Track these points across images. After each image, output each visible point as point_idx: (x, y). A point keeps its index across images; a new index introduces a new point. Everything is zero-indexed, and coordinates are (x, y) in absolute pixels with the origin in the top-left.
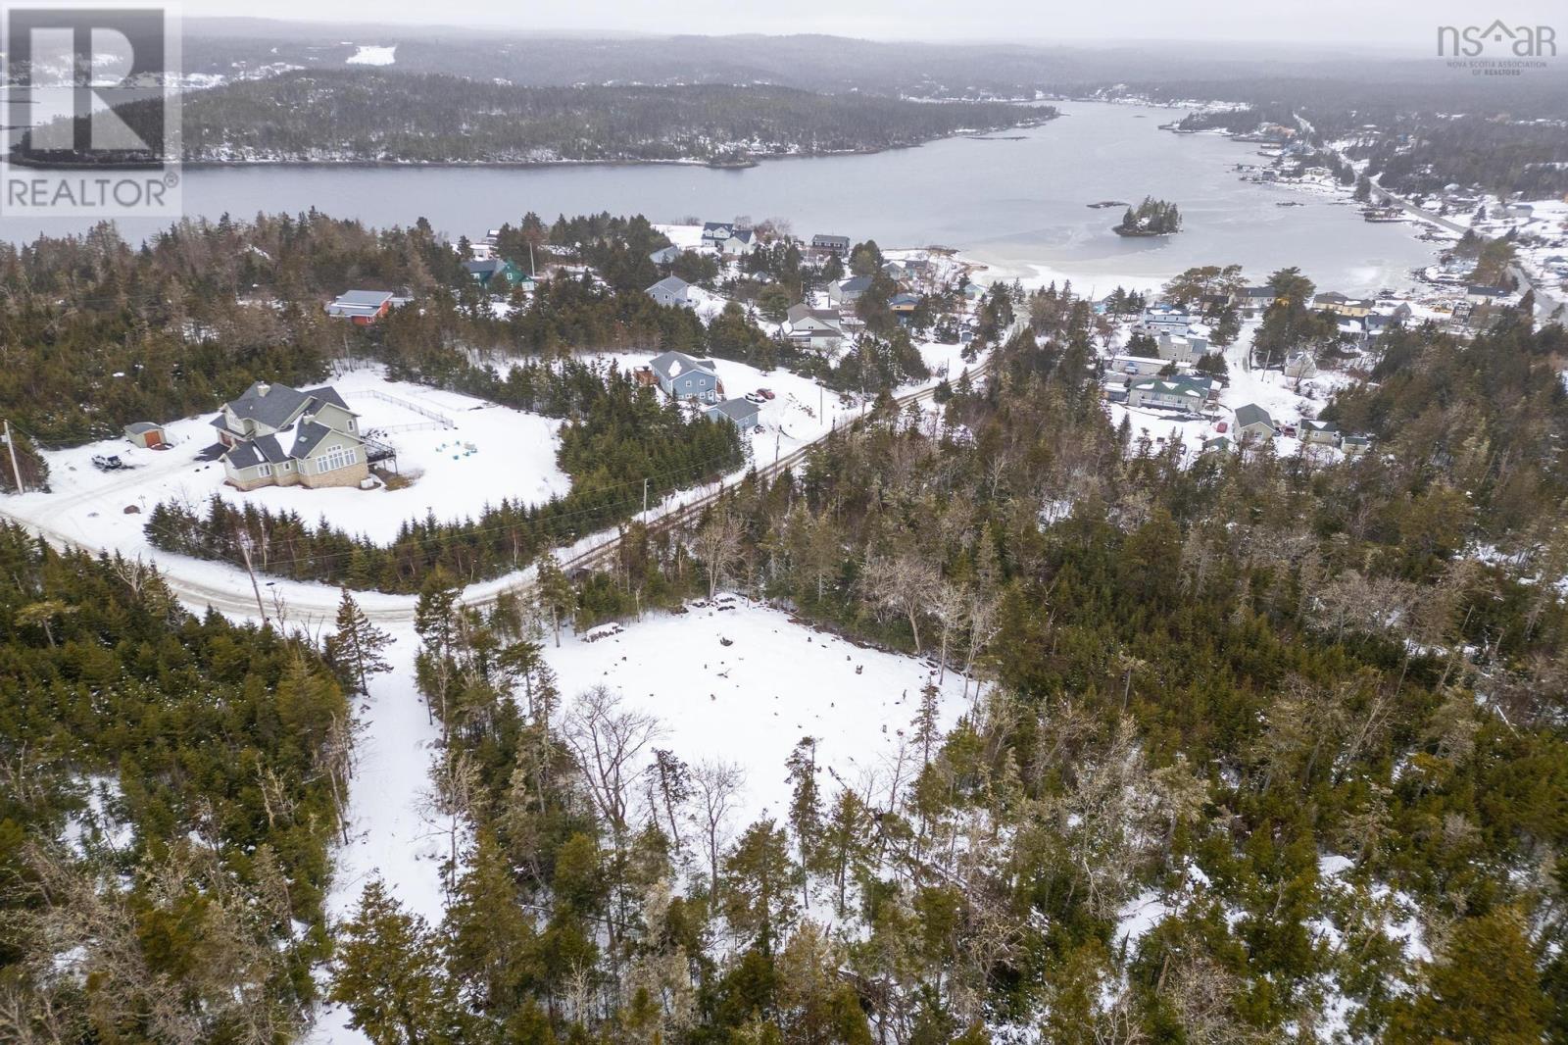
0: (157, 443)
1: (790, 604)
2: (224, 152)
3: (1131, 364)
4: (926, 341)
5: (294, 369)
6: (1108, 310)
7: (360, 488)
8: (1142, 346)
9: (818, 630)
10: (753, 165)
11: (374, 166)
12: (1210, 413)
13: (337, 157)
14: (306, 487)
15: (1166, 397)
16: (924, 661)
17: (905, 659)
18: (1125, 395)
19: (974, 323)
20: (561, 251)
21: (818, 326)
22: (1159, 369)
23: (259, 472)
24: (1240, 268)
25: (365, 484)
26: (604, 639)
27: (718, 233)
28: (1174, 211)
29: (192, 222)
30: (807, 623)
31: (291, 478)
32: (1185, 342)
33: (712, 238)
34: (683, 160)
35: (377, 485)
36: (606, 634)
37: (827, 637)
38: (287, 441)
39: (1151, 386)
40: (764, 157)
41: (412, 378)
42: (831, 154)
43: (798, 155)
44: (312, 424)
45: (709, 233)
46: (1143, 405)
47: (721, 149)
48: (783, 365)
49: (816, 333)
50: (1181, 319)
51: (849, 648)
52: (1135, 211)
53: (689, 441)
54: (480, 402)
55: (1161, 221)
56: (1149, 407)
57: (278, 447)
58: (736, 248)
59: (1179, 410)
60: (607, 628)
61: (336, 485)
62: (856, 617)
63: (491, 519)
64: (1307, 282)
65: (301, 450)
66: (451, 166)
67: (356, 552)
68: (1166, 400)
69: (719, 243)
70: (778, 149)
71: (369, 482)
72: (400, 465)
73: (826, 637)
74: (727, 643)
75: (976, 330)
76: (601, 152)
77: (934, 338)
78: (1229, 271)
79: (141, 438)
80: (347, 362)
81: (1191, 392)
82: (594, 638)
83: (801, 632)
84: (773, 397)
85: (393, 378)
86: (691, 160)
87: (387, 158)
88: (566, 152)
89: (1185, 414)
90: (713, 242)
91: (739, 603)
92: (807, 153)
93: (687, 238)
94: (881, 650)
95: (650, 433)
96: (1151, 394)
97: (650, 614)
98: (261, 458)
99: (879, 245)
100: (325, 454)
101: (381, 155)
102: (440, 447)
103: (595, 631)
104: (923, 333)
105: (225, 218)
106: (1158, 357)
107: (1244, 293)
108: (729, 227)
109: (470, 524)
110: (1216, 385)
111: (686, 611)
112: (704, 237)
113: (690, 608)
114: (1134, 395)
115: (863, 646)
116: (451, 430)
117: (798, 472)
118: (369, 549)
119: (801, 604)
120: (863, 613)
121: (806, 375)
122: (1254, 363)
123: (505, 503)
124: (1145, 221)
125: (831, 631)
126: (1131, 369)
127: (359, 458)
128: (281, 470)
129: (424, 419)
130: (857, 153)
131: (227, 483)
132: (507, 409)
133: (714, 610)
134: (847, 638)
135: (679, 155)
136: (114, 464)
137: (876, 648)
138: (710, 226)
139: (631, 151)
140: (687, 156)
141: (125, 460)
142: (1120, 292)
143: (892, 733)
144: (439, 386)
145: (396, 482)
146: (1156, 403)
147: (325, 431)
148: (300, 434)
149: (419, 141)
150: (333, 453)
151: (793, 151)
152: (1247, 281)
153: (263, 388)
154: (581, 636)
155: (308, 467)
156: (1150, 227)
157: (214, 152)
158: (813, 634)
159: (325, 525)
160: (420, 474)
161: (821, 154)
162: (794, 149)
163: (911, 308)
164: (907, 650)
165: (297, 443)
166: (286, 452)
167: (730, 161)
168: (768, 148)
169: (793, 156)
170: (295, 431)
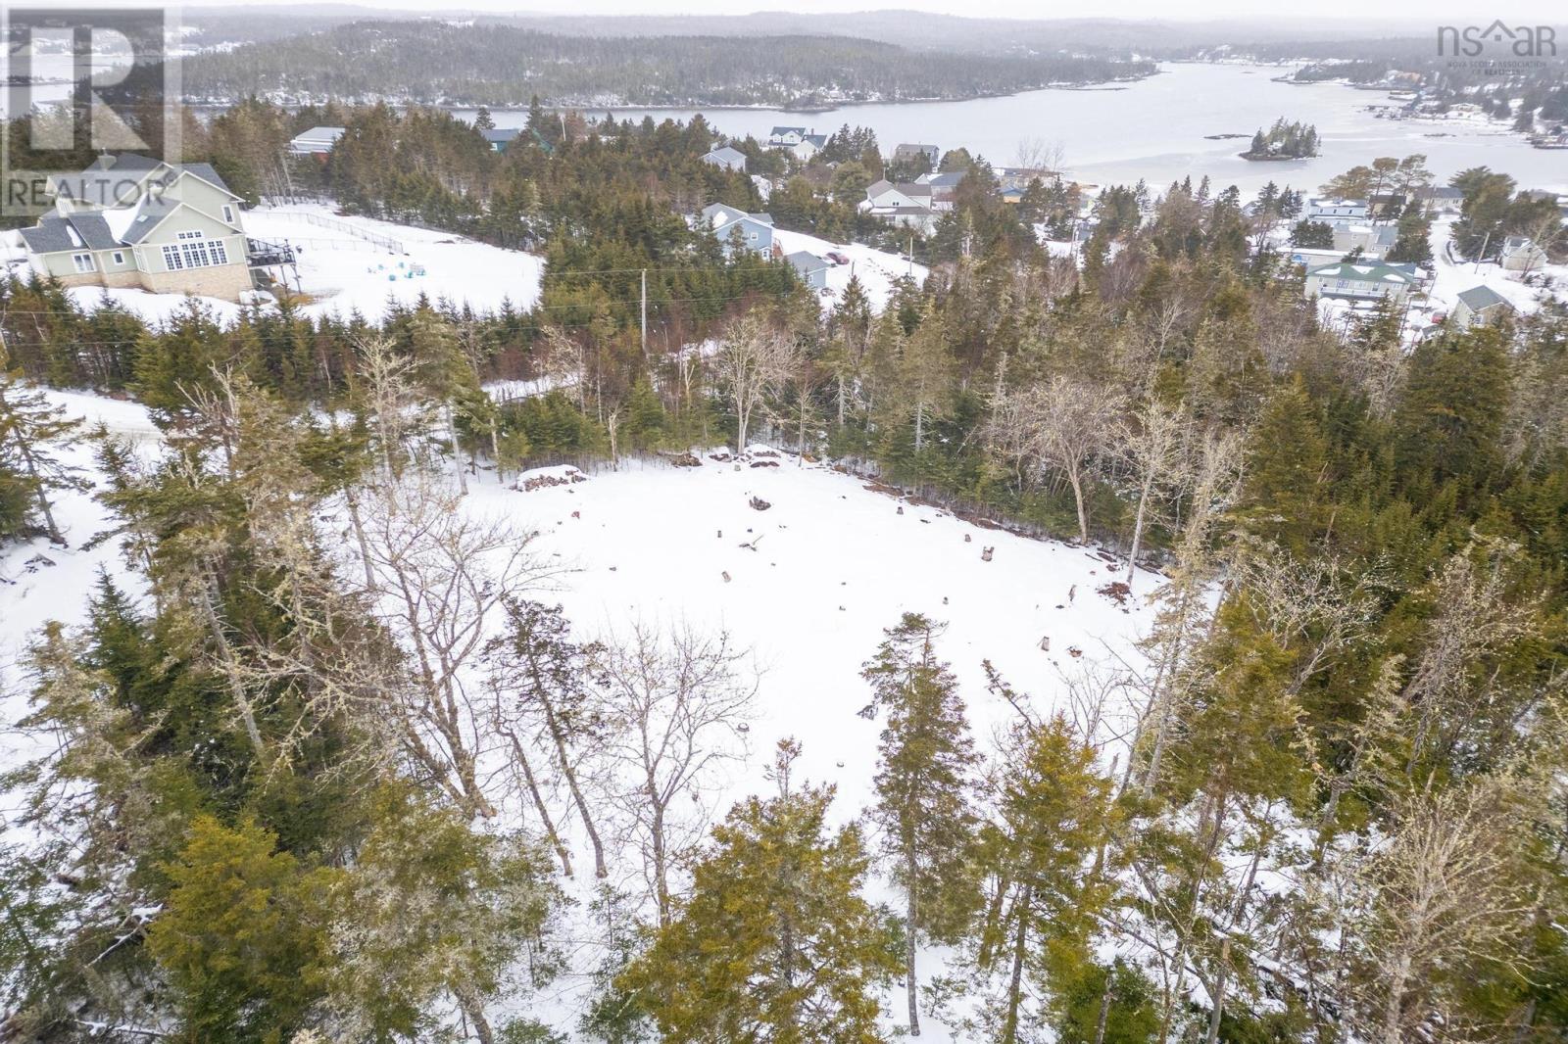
1: (869, 467)
3: (1301, 255)
7: (239, 302)
8: (1315, 235)
9: (914, 501)
10: (832, 110)
12: (1421, 304)
14: (147, 290)
15: (1357, 283)
16: (1093, 551)
17: (1060, 546)
19: (1094, 221)
21: (905, 201)
23: (73, 263)
24: (1423, 159)
25: (245, 296)
26: (551, 487)
27: (788, 138)
28: (1312, 133)
30: (896, 492)
31: (125, 278)
32: (1369, 231)
33: (781, 144)
34: (756, 106)
36: (553, 482)
38: (119, 222)
39: (1337, 271)
40: (843, 104)
42: (915, 102)
43: (879, 102)
45: (778, 138)
47: (797, 95)
49: (901, 210)
50: (1355, 211)
51: (966, 526)
52: (1266, 133)
54: (449, 236)
55: (1297, 144)
57: (104, 229)
58: (805, 152)
60: (556, 472)
61: (197, 293)
62: (977, 476)
65: (140, 235)
66: (510, 110)
68: (1357, 288)
70: (858, 97)
71: (253, 297)
72: (305, 285)
73: (928, 511)
74: (760, 505)
76: (669, 99)
77: (1043, 234)
78: (1408, 163)
80: (294, 199)
81: (1391, 277)
82: (530, 485)
83: (886, 503)
84: (846, 262)
85: (345, 212)
86: (764, 106)
88: (632, 98)
91: (784, 459)
92: (890, 100)
94: (1018, 534)
96: (1337, 281)
98: (75, 242)
100: (176, 241)
102: (375, 267)
103: (534, 474)
106: (1334, 248)
107: (1426, 191)
108: (800, 131)
110: (1420, 273)
111: (697, 463)
112: (772, 143)
113: (705, 458)
114: (1313, 283)
115: (990, 525)
116: (399, 255)
119: (889, 458)
120: (992, 470)
121: (890, 249)
122: (1457, 257)
123: (424, 302)
124: (1278, 145)
125: (935, 504)
127: (241, 259)
128: (110, 264)
130: (943, 100)
133: (745, 466)
134: (961, 514)
135: (751, 100)
137: (1010, 530)
138: (780, 129)
139: (701, 97)
140: (760, 101)
142: (1271, 188)
143: (1058, 650)
146: (1341, 291)
148: (142, 211)
150: (189, 242)
151: (874, 99)
152: (1431, 176)
154: (508, 482)
155: (153, 260)
156: (1285, 150)
158: (905, 505)
160: (333, 293)
161: (904, 101)
162: (875, 96)
163: (1015, 199)
164: (1063, 533)
165: (137, 224)
166: (118, 235)
167: (805, 105)
168: (847, 95)
169: (874, 103)
170: (135, 211)
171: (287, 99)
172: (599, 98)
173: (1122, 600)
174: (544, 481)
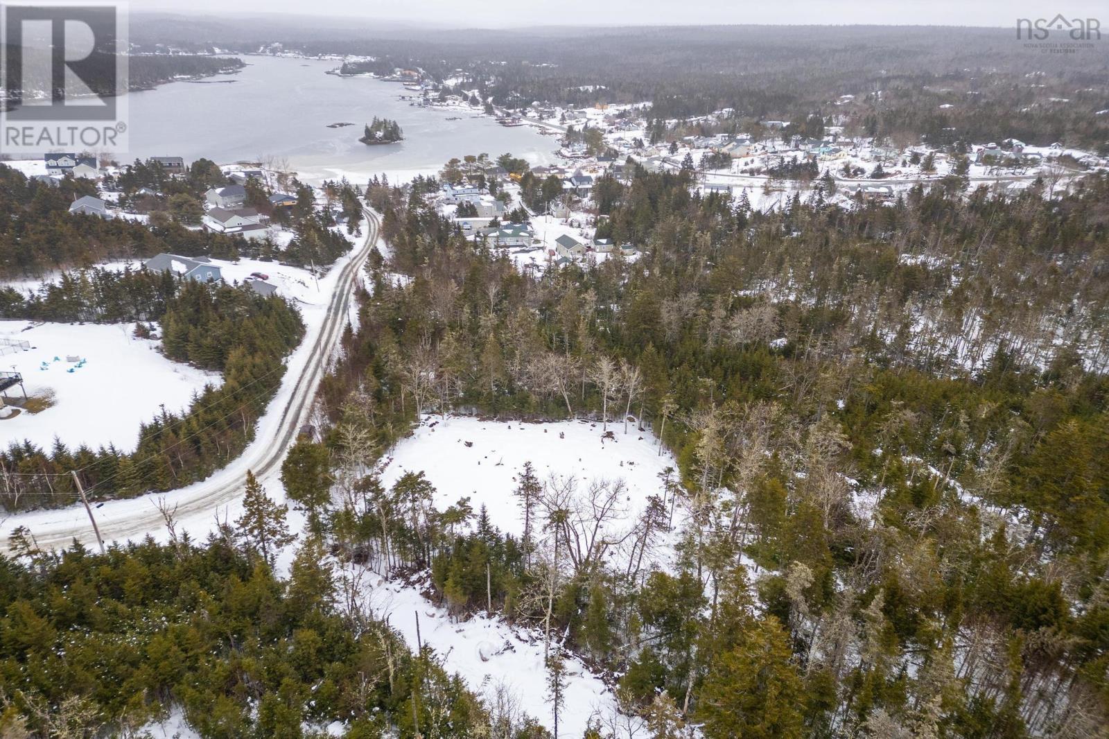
3: (466, 223)
8: (465, 211)
12: (538, 245)
15: (509, 239)
21: (245, 222)
22: (490, 223)
27: (62, 162)
33: (58, 167)
39: (497, 234)
45: (54, 163)
50: (475, 191)
55: (391, 133)
59: (520, 246)
64: (523, 161)
69: (66, 170)
84: (267, 278)
89: (528, 248)
90: (59, 171)
93: (33, 169)
106: (477, 216)
107: (490, 172)
108: (72, 156)
110: (529, 228)
112: (49, 167)
122: (531, 213)
124: (380, 134)
126: (467, 227)
138: (51, 157)
156: (384, 137)
163: (292, 202)
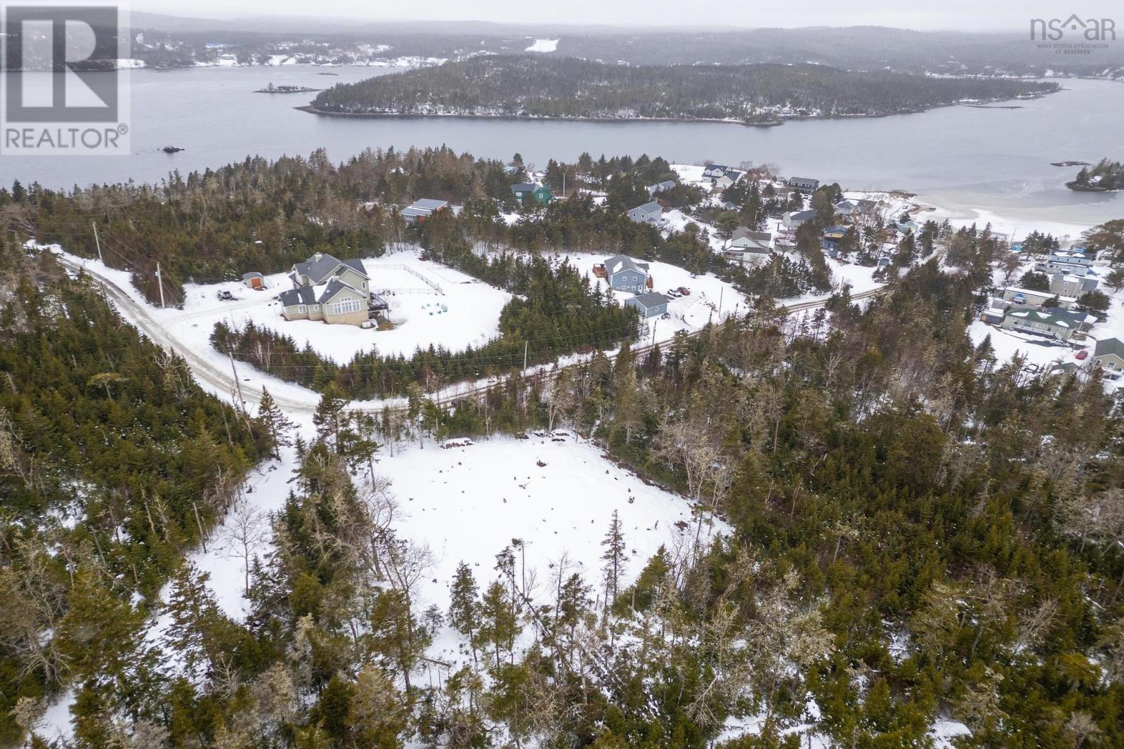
0: (258, 286)
2: (425, 108)
3: (1020, 295)
4: (848, 263)
5: (360, 246)
6: (1023, 250)
7: (362, 327)
8: (1034, 281)
11: (514, 119)
13: (493, 113)
14: (326, 322)
15: (1037, 324)
16: (694, 502)
18: (1002, 320)
20: (589, 180)
21: (751, 244)
22: (1043, 300)
23: (299, 309)
25: (365, 325)
26: (456, 448)
27: (714, 173)
29: (372, 151)
30: (615, 460)
31: (319, 316)
32: (1079, 281)
33: (710, 176)
34: (727, 119)
35: (373, 326)
36: (458, 445)
37: (625, 472)
38: (319, 291)
39: (1026, 314)
40: (790, 119)
41: (437, 259)
42: (846, 117)
43: (819, 117)
44: (337, 281)
45: (708, 172)
46: (1015, 329)
47: (758, 111)
48: (713, 271)
49: (748, 250)
50: (1086, 261)
51: (636, 483)
53: (593, 318)
54: (468, 278)
55: (1113, 180)
56: (1020, 331)
57: (312, 294)
58: (724, 183)
59: (1047, 336)
60: (460, 441)
61: (345, 323)
63: (420, 356)
65: (326, 298)
67: (319, 366)
68: (1037, 327)
69: (714, 180)
70: (802, 113)
71: (368, 324)
72: (392, 316)
73: (623, 472)
74: (541, 464)
75: (894, 257)
76: (668, 113)
77: (855, 260)
79: (249, 281)
80: (403, 245)
81: (1062, 323)
82: (449, 446)
83: (605, 466)
84: (688, 294)
85: (424, 258)
86: (732, 120)
87: (524, 114)
88: (643, 112)
89: (1051, 341)
90: (710, 179)
91: (571, 438)
92: (826, 116)
93: (691, 175)
95: (567, 310)
96: (1024, 321)
97: (497, 435)
98: (301, 301)
99: (843, 187)
100: (340, 302)
101: (520, 112)
102: (425, 306)
103: (451, 441)
104: (846, 256)
105: (391, 149)
106: (1045, 291)
108: (723, 168)
109: (402, 358)
111: (526, 438)
112: (704, 175)
113: (530, 436)
114: (1009, 321)
115: (648, 484)
116: (440, 295)
117: (665, 351)
118: (329, 366)
119: (612, 446)
120: (652, 459)
121: (727, 280)
123: (431, 347)
125: (630, 469)
126: (1020, 299)
127: (363, 307)
128: (313, 310)
129: (428, 287)
130: (869, 116)
131: (282, 315)
132: (487, 285)
133: (548, 440)
134: (639, 476)
135: (724, 116)
136: (227, 296)
137: (660, 487)
138: (710, 166)
139: (690, 112)
140: (730, 116)
141: (234, 294)
142: (1039, 235)
144: (451, 266)
145: (385, 325)
146: (1026, 328)
147: (342, 286)
148: (328, 288)
149: (546, 103)
150: (345, 302)
151: (815, 114)
153: (318, 256)
154: (439, 443)
155: (329, 309)
156: (1101, 183)
157: (420, 108)
158: (613, 468)
159: (308, 347)
160: (402, 322)
161: (837, 117)
162: (816, 112)
163: (840, 236)
164: (682, 492)
165: (325, 293)
166: (317, 298)
167: (761, 121)
168: (795, 111)
169: (813, 117)
170: (326, 286)
171: (430, 111)
172: (621, 112)
173: (682, 529)
174: (454, 445)
